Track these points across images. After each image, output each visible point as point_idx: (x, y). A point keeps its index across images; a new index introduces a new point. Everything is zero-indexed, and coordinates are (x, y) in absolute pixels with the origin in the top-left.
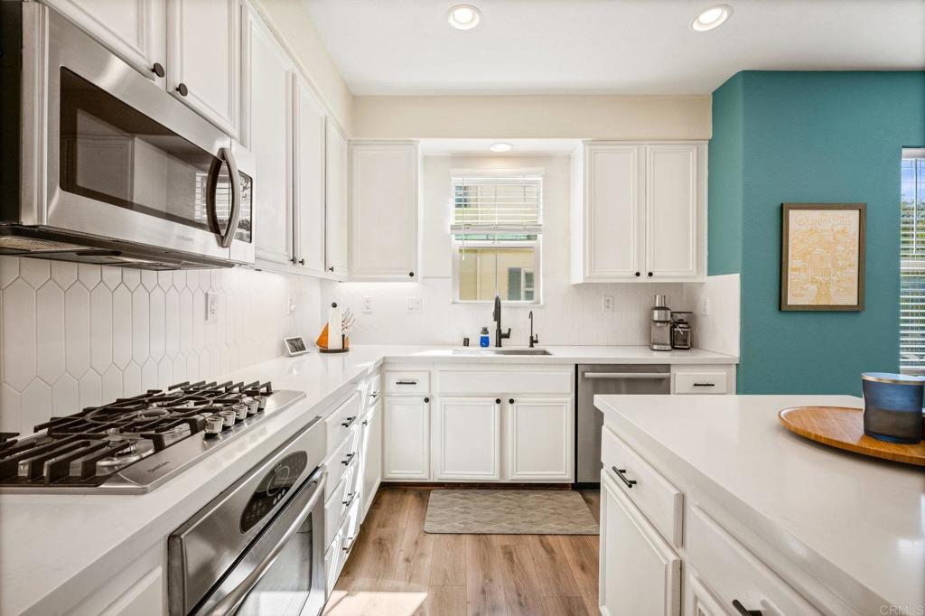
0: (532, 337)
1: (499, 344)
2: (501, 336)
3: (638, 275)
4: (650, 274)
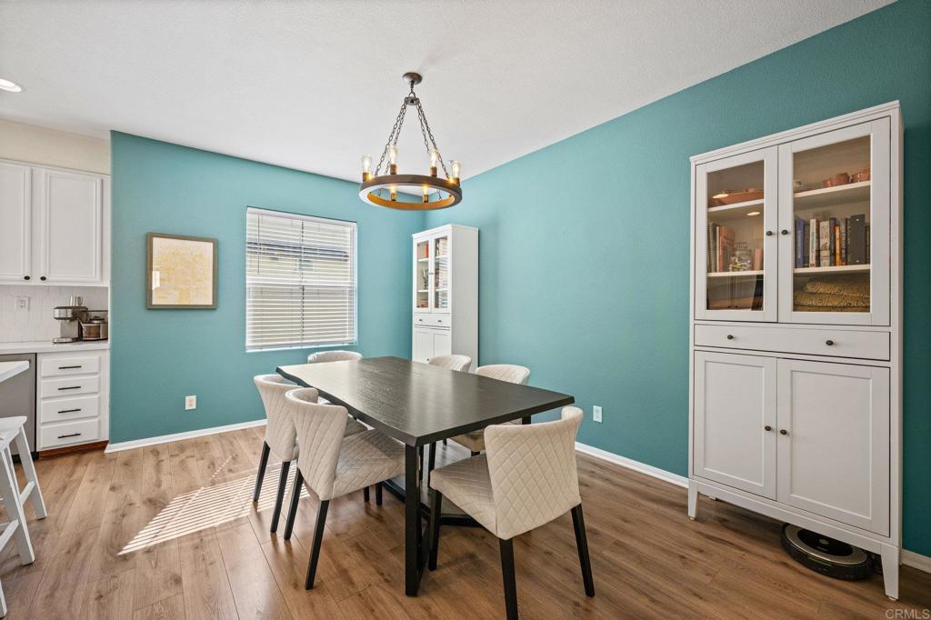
3: (27, 278)
4: (43, 279)
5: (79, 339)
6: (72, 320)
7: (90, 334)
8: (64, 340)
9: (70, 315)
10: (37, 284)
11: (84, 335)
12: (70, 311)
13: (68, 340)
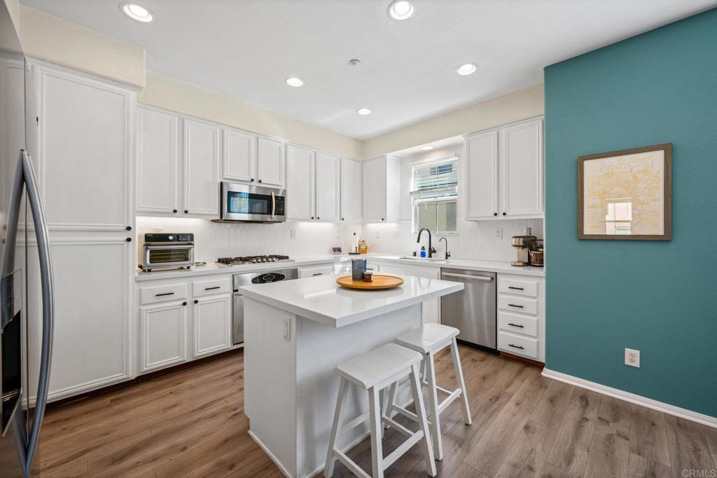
0: (447, 253)
1: (430, 256)
2: (432, 251)
3: (496, 214)
4: (504, 214)
5: (529, 264)
6: (523, 247)
7: (536, 260)
8: (518, 264)
9: (521, 244)
10: (501, 219)
11: (532, 261)
12: (521, 239)
13: (521, 264)
